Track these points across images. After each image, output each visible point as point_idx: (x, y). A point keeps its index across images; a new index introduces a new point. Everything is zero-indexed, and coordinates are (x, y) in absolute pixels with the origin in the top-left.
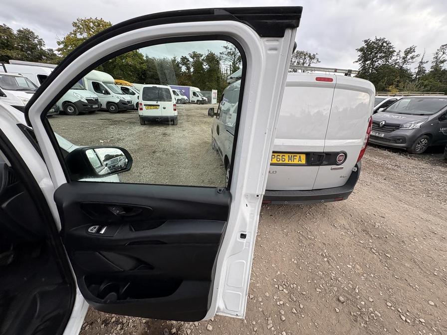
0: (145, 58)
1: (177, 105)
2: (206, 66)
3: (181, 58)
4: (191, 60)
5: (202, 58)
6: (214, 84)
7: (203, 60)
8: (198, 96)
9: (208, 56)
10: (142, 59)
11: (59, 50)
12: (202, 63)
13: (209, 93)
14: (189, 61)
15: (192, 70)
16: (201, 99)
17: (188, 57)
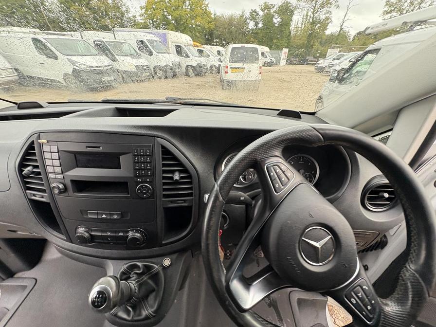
0: (213, 16)
1: (263, 67)
2: (277, 20)
3: (250, 12)
4: (261, 13)
5: (274, 9)
6: (284, 42)
7: (275, 12)
8: (266, 57)
9: (282, 6)
10: (210, 17)
11: (142, 15)
12: (273, 16)
13: (278, 54)
14: (258, 14)
15: (260, 25)
16: (269, 61)
17: (258, 10)
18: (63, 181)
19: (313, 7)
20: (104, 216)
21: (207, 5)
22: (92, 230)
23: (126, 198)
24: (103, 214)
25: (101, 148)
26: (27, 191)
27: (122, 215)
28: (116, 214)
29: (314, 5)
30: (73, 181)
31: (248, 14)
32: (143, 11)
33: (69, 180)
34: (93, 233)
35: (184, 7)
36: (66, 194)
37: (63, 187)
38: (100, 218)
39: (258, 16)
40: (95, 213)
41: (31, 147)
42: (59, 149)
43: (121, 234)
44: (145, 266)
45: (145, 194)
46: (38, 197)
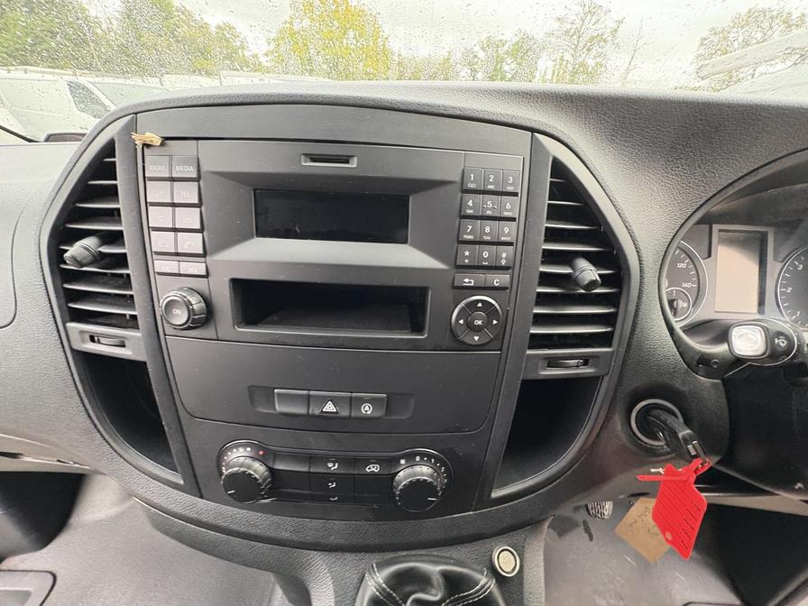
18: (200, 284)
19: (573, 46)
20: (330, 407)
21: (387, 38)
22: (276, 456)
23: (414, 345)
24: (325, 400)
25: (354, 164)
26: (71, 325)
27: (389, 405)
28: (370, 401)
29: (576, 43)
30: (237, 284)
31: (459, 55)
32: (272, 46)
33: (227, 279)
34: (280, 466)
35: (345, 41)
36: (208, 332)
37: (203, 304)
38: (314, 416)
39: (476, 60)
40: (301, 396)
41: (103, 166)
42: (204, 168)
43: (374, 469)
44: (447, 576)
45: (477, 330)
46: (107, 343)
